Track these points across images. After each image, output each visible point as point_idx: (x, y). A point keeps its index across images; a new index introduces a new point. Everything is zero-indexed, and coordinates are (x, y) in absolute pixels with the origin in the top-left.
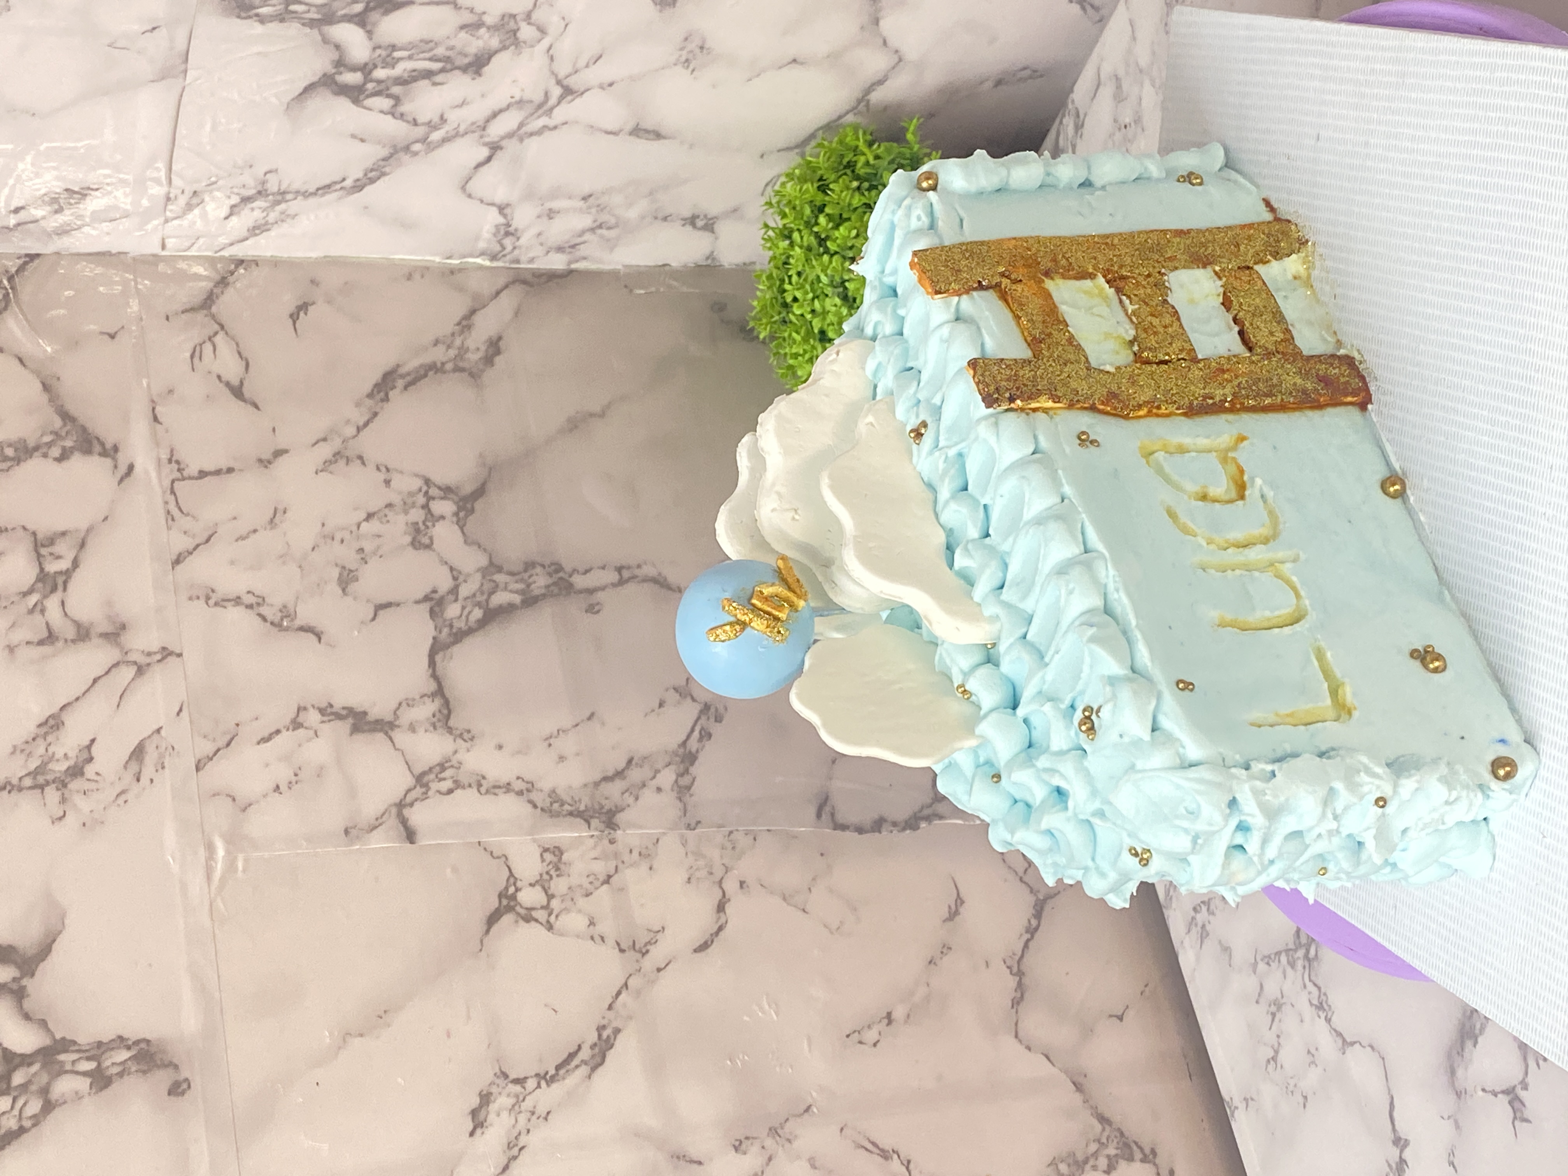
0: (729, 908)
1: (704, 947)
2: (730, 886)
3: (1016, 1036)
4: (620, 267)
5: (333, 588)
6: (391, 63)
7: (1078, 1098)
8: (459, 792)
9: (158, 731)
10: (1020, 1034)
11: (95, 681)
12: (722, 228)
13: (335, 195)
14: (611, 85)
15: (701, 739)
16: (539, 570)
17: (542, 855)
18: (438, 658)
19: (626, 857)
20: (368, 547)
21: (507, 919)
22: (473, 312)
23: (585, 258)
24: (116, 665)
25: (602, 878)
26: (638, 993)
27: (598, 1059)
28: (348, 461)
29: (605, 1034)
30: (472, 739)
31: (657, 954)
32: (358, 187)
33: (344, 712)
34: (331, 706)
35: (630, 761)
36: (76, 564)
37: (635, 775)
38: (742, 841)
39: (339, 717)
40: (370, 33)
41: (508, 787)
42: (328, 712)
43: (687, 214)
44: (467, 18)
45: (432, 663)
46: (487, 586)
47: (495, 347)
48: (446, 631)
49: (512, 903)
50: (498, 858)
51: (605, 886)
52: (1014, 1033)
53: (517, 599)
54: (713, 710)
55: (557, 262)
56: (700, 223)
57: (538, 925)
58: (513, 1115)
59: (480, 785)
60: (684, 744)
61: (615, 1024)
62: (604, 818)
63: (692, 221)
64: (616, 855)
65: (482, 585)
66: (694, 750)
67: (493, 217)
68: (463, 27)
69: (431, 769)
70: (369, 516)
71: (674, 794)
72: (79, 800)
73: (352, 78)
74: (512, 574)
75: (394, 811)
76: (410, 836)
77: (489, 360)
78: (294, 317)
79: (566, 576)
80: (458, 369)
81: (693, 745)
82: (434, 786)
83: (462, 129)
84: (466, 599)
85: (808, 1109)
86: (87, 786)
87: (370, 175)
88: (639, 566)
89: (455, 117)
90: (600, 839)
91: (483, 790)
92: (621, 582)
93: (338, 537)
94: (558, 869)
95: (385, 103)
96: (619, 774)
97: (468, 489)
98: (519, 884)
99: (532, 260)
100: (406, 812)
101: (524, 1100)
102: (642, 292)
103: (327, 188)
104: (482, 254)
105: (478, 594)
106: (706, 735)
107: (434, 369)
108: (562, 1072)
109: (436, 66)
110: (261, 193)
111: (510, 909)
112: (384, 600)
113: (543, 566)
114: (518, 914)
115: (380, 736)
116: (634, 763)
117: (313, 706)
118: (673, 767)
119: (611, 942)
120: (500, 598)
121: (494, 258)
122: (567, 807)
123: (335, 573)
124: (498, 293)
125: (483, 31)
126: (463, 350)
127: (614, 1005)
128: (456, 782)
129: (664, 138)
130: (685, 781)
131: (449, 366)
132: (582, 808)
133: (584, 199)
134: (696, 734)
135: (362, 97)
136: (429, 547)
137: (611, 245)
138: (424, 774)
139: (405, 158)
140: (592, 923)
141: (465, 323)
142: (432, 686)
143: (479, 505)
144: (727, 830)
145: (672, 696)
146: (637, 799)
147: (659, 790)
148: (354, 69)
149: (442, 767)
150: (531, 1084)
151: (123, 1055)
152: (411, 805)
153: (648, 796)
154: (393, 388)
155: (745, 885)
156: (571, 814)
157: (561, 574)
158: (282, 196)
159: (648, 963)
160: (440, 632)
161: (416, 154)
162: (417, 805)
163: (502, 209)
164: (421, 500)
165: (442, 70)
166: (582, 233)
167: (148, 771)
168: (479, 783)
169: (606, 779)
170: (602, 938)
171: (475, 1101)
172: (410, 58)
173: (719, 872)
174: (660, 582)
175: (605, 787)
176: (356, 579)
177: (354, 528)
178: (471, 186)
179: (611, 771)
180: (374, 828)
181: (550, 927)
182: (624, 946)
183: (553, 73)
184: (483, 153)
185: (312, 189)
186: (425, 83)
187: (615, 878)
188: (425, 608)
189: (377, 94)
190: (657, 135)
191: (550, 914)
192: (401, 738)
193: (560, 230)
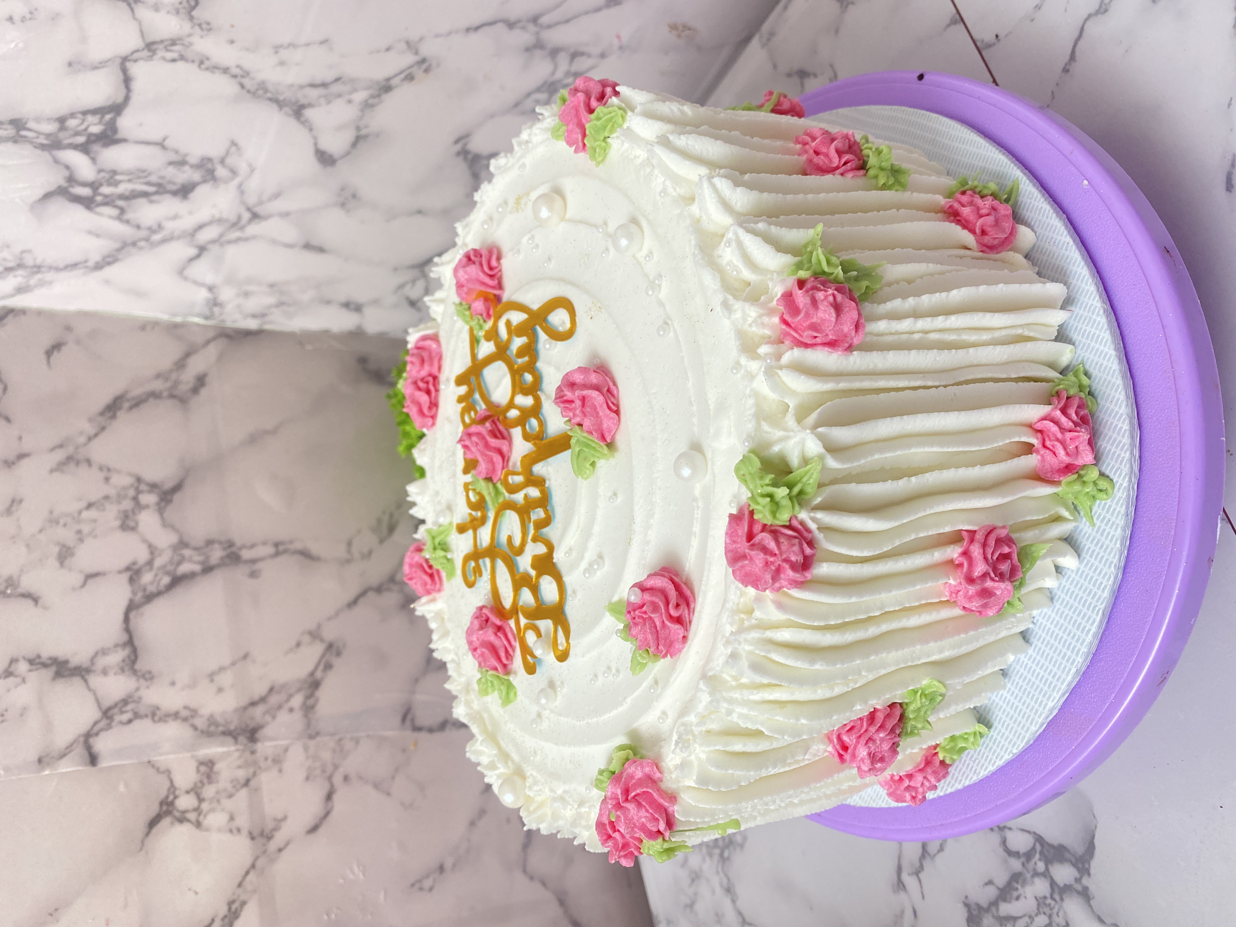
0: (336, 797)
1: (314, 829)
2: (338, 779)
3: (525, 871)
4: (296, 330)
5: (53, 562)
6: (116, 184)
7: (561, 911)
8: (136, 721)
10: (527, 868)
12: (368, 311)
13: (81, 271)
14: (287, 214)
15: (325, 670)
16: (216, 546)
17: (198, 768)
18: (132, 615)
19: (262, 764)
20: (86, 529)
21: (166, 821)
22: (188, 355)
23: (271, 323)
25: (242, 781)
26: (262, 872)
28: (78, 463)
29: (234, 907)
30: (153, 678)
31: (279, 838)
32: (98, 267)
33: (49, 662)
34: (39, 657)
35: (271, 690)
37: (274, 700)
38: (348, 745)
39: (45, 665)
40: (94, 160)
41: (176, 715)
42: (36, 662)
43: (343, 300)
44: (174, 157)
45: (126, 619)
46: (176, 558)
47: (201, 381)
48: (140, 594)
49: (171, 809)
50: (163, 772)
51: (245, 788)
52: (522, 870)
53: (197, 568)
54: (335, 647)
55: (252, 324)
56: (352, 306)
57: (189, 824)
59: (154, 714)
60: (312, 674)
61: (243, 897)
62: (248, 735)
63: (346, 305)
64: (255, 763)
65: (172, 557)
66: (319, 679)
67: (203, 294)
68: (171, 163)
69: (116, 705)
70: (90, 506)
71: (302, 713)
73: (85, 192)
74: (196, 549)
75: (82, 739)
77: (195, 390)
78: (49, 353)
79: (236, 550)
80: (172, 396)
81: (319, 674)
82: (117, 718)
83: (176, 234)
84: (159, 568)
87: (108, 260)
88: (291, 542)
89: (170, 226)
90: (243, 751)
91: (156, 718)
92: (277, 554)
93: (62, 522)
94: (209, 777)
95: (114, 212)
96: (263, 700)
97: (169, 485)
98: (177, 793)
99: (234, 322)
100: (91, 740)
102: (311, 347)
103: (74, 266)
104: (198, 315)
105: (168, 566)
106: (328, 667)
107: (155, 395)
109: (152, 189)
110: (21, 266)
111: (168, 813)
112: (93, 571)
113: (220, 543)
114: (174, 816)
115: (77, 681)
116: (274, 690)
117: (24, 658)
118: (302, 692)
119: (245, 832)
120: (185, 568)
121: (206, 318)
122: (221, 729)
123: (56, 549)
124: (206, 344)
125: (186, 168)
126: (176, 383)
127: (244, 884)
128: (135, 713)
129: (327, 252)
130: (310, 702)
131: (165, 394)
132: (232, 728)
133: (270, 286)
135: (93, 205)
136: (133, 529)
137: (291, 316)
138: (109, 709)
139: (134, 250)
140: (232, 818)
141: (181, 364)
142: (125, 637)
143: (177, 497)
144: (337, 738)
145: (306, 639)
146: (274, 717)
147: (291, 710)
148: (84, 184)
149: (125, 702)
152: (97, 734)
153: (283, 717)
154: (120, 408)
155: (348, 779)
156: (224, 733)
157: (233, 549)
158: (38, 268)
159: (273, 846)
160: (136, 595)
161: (141, 248)
162: (103, 735)
163: (211, 289)
164: (132, 493)
165: (156, 193)
166: (270, 307)
169: (253, 704)
170: (239, 830)
172: (129, 181)
173: (330, 769)
174: (305, 554)
175: (251, 710)
176: (72, 555)
177: (76, 515)
178: (187, 272)
179: (256, 697)
180: (63, 756)
181: (198, 825)
182: (256, 833)
183: (243, 202)
184: (193, 251)
185: (62, 265)
186: (142, 201)
187: (252, 783)
188: (126, 576)
189: (105, 204)
190: (321, 250)
191: (199, 815)
192: (95, 680)
193: (254, 304)
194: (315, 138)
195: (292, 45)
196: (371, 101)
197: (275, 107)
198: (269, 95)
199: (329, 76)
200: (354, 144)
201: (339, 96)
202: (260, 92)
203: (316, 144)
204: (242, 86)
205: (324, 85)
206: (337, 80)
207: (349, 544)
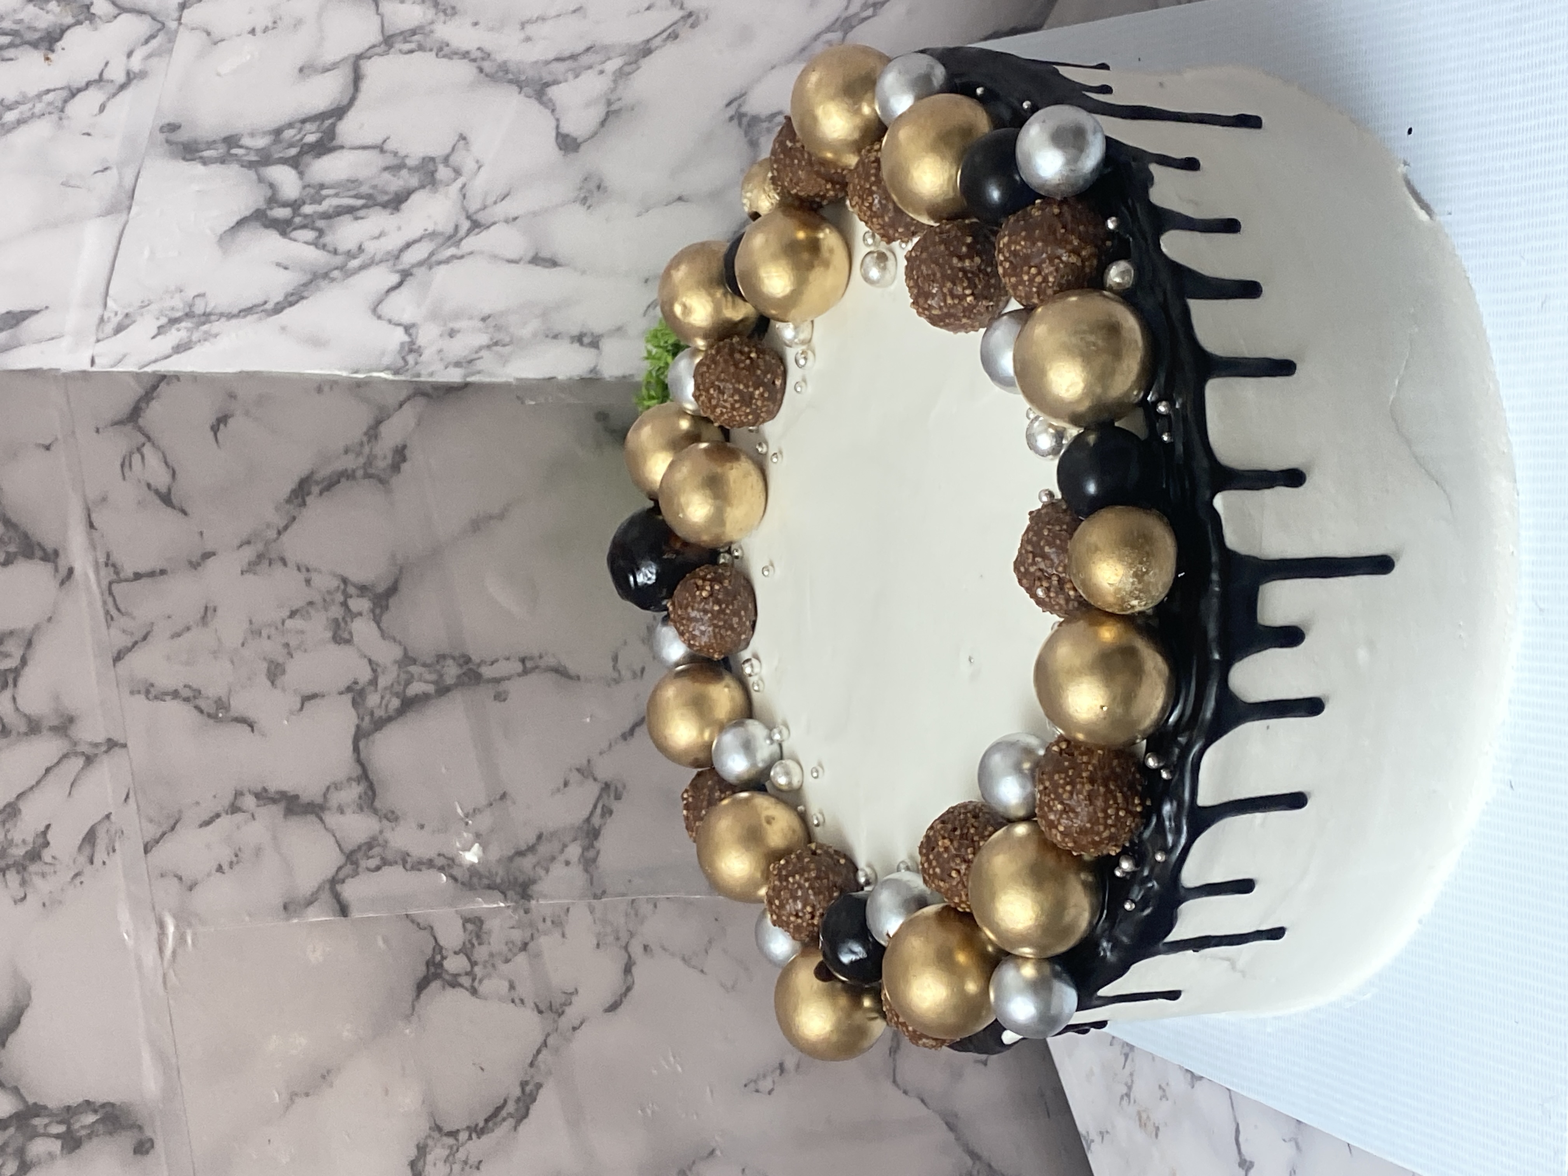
0: (634, 970)
1: (613, 1007)
2: (636, 949)
3: (895, 1081)
4: (511, 380)
5: (263, 681)
6: (317, 199)
7: (951, 1136)
8: (386, 869)
9: (108, 816)
10: (898, 1078)
11: (48, 770)
12: (607, 345)
13: (256, 316)
14: (515, 219)
15: (603, 815)
16: (450, 662)
17: (464, 925)
18: (362, 744)
19: (541, 926)
20: (293, 641)
21: (435, 985)
22: (378, 422)
23: (479, 372)
24: (65, 756)
25: (519, 944)
26: (557, 1051)
27: (523, 1110)
28: (271, 562)
30: (397, 819)
31: (572, 1014)
32: (278, 309)
33: (277, 796)
34: (265, 790)
35: (540, 837)
36: (24, 661)
37: (544, 849)
38: (645, 908)
39: (274, 801)
40: (301, 174)
41: (430, 863)
42: (263, 796)
43: (575, 332)
44: (390, 160)
45: (356, 749)
46: (403, 676)
47: (400, 454)
48: (367, 719)
49: (439, 971)
50: (425, 929)
51: (523, 953)
52: (891, 1080)
53: (430, 689)
54: (612, 788)
55: (454, 376)
56: (586, 340)
57: (462, 990)
58: (448, 1165)
59: (405, 862)
60: (588, 820)
61: (537, 1079)
62: (519, 890)
63: (579, 339)
64: (531, 924)
65: (398, 676)
66: (597, 826)
67: (400, 336)
68: (386, 169)
69: (359, 848)
70: (293, 614)
71: (581, 867)
72: (37, 881)
73: (282, 213)
74: (424, 665)
75: (327, 886)
76: (343, 910)
77: (396, 467)
78: (215, 429)
79: (474, 667)
80: (368, 476)
81: (596, 821)
82: (364, 863)
83: (377, 258)
84: (386, 688)
85: (712, 1152)
86: (46, 869)
87: (291, 299)
88: (541, 657)
89: (371, 247)
90: (515, 909)
91: (408, 866)
92: (525, 672)
93: (264, 633)
94: (478, 937)
95: (310, 235)
96: (532, 849)
97: (381, 587)
98: (444, 952)
99: (431, 374)
100: (338, 887)
101: (457, 1150)
102: (533, 403)
103: (249, 311)
104: (387, 369)
105: (395, 686)
106: (607, 812)
107: (346, 475)
108: (490, 1124)
109: (360, 202)
110: (189, 315)
111: (437, 976)
112: (309, 691)
113: (453, 658)
114: (444, 980)
115: (312, 818)
116: (544, 838)
117: (249, 791)
118: (579, 842)
119: (530, 1003)
120: (416, 688)
121: (396, 372)
122: (485, 881)
123: (264, 666)
124: (401, 406)
125: (404, 172)
126: (371, 458)
127: (536, 1063)
128: (382, 859)
129: (560, 265)
131: (359, 473)
132: (498, 881)
133: (484, 319)
134: (599, 810)
135: (288, 230)
136: (349, 641)
137: (505, 360)
138: (353, 852)
139: (323, 283)
140: (512, 987)
141: (373, 433)
142: (358, 771)
143: (393, 602)
144: (629, 899)
145: (575, 777)
146: (547, 871)
147: (567, 863)
148: (285, 205)
149: (370, 845)
150: (463, 1136)
151: (90, 1118)
152: (343, 881)
153: (558, 870)
154: (309, 494)
155: (648, 949)
156: (489, 887)
157: (471, 666)
158: (207, 317)
159: (565, 1022)
160: (363, 719)
161: (333, 280)
162: (349, 881)
163: (407, 329)
164: (340, 597)
165: (364, 207)
166: (481, 348)
167: (100, 855)
168: (404, 860)
169: (520, 853)
170: (522, 1001)
171: (413, 1153)
172: (336, 195)
173: (624, 937)
174: (560, 671)
175: (518, 860)
176: (284, 672)
177: (280, 626)
178: (384, 309)
179: (523, 847)
180: (309, 903)
181: (474, 992)
182: (542, 1007)
183: (464, 208)
184: (395, 278)
185: (235, 311)
186: (347, 218)
187: (531, 945)
188: (348, 698)
189: (304, 227)
190: (553, 263)
191: (474, 980)
192: (331, 819)
193: (459, 347)
194: (558, 120)
195: (542, 19)
196: (627, 69)
197: (515, 89)
198: (510, 76)
199: (580, 47)
200: (603, 123)
201: (590, 67)
202: (501, 74)
203: (557, 127)
204: (481, 70)
205: (573, 57)
206: (588, 49)
207: (615, 659)
